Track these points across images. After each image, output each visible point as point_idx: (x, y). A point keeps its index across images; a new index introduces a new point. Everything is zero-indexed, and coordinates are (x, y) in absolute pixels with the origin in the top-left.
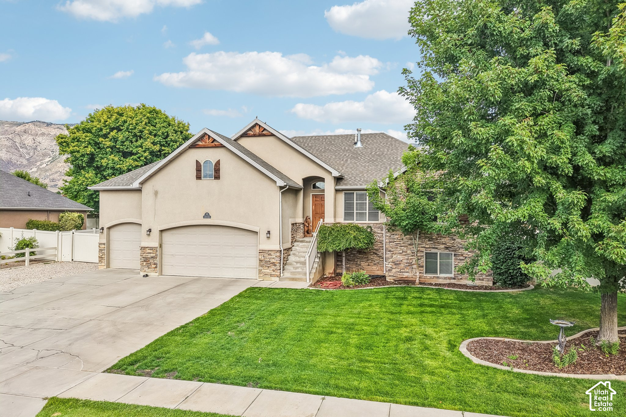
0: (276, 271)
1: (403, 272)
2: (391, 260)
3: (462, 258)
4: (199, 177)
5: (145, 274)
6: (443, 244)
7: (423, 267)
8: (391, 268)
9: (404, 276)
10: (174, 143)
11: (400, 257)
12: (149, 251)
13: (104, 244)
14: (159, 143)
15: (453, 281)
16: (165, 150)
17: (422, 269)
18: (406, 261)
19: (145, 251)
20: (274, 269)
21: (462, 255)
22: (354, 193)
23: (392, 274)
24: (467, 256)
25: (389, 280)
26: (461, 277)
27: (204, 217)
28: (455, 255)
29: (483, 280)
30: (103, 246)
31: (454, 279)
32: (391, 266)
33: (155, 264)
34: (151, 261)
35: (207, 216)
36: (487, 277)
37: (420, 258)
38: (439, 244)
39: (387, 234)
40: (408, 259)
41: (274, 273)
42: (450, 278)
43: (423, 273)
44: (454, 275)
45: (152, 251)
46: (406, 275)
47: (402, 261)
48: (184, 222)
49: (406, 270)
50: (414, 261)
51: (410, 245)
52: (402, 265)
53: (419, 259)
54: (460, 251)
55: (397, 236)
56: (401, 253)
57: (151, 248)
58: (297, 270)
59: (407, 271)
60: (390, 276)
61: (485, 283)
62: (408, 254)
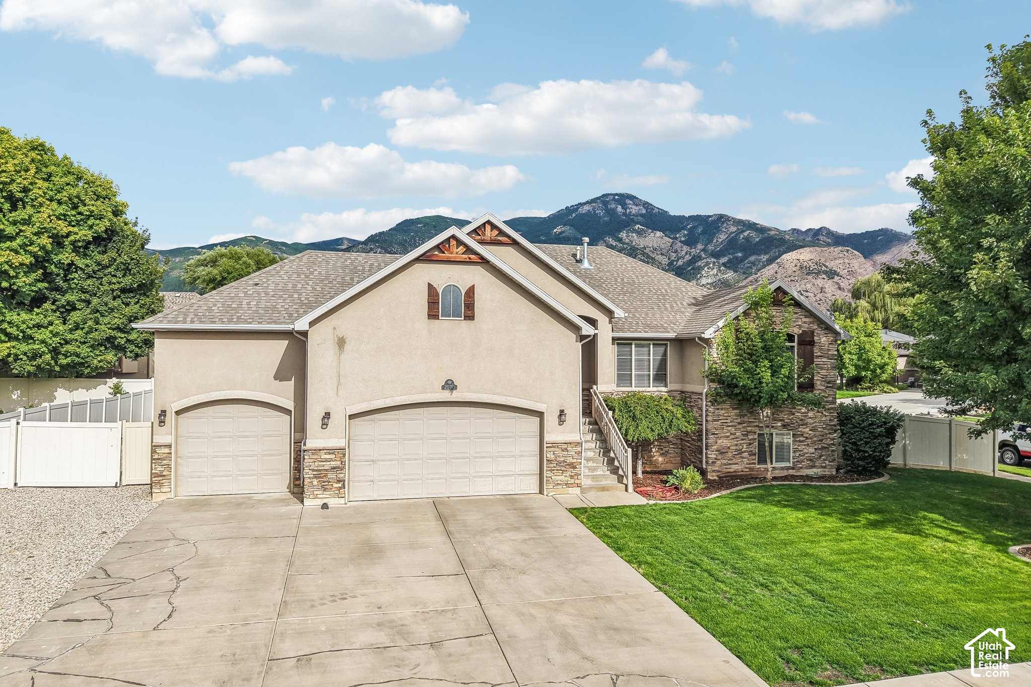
0: (576, 477)
1: (730, 464)
2: (715, 447)
3: (802, 439)
4: (433, 315)
5: (320, 502)
6: (780, 420)
7: (755, 455)
8: (716, 459)
9: (732, 470)
10: (98, 222)
11: (725, 442)
12: (327, 456)
13: (170, 446)
14: (62, 217)
15: (791, 472)
16: (76, 234)
17: (754, 457)
18: (734, 448)
19: (316, 457)
20: (573, 474)
21: (802, 435)
22: (631, 344)
23: (717, 469)
24: (807, 435)
25: (711, 478)
26: (801, 466)
27: (443, 388)
28: (794, 435)
29: (825, 467)
30: (167, 450)
31: (793, 468)
32: (715, 456)
33: (339, 481)
34: (332, 476)
35: (450, 385)
36: (831, 464)
37: (752, 442)
38: (775, 420)
39: (710, 409)
40: (737, 445)
41: (572, 481)
42: (788, 468)
43: (755, 464)
44: (793, 463)
45: (332, 456)
46: (734, 467)
47: (729, 448)
48: (403, 397)
49: (734, 461)
50: (745, 447)
51: (739, 423)
52: (730, 455)
53: (750, 444)
54: (800, 429)
55: (723, 412)
56: (728, 437)
57: (331, 451)
58: (595, 473)
59: (736, 462)
60: (714, 471)
61: (827, 472)
62: (737, 438)
